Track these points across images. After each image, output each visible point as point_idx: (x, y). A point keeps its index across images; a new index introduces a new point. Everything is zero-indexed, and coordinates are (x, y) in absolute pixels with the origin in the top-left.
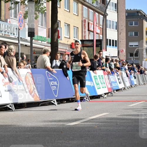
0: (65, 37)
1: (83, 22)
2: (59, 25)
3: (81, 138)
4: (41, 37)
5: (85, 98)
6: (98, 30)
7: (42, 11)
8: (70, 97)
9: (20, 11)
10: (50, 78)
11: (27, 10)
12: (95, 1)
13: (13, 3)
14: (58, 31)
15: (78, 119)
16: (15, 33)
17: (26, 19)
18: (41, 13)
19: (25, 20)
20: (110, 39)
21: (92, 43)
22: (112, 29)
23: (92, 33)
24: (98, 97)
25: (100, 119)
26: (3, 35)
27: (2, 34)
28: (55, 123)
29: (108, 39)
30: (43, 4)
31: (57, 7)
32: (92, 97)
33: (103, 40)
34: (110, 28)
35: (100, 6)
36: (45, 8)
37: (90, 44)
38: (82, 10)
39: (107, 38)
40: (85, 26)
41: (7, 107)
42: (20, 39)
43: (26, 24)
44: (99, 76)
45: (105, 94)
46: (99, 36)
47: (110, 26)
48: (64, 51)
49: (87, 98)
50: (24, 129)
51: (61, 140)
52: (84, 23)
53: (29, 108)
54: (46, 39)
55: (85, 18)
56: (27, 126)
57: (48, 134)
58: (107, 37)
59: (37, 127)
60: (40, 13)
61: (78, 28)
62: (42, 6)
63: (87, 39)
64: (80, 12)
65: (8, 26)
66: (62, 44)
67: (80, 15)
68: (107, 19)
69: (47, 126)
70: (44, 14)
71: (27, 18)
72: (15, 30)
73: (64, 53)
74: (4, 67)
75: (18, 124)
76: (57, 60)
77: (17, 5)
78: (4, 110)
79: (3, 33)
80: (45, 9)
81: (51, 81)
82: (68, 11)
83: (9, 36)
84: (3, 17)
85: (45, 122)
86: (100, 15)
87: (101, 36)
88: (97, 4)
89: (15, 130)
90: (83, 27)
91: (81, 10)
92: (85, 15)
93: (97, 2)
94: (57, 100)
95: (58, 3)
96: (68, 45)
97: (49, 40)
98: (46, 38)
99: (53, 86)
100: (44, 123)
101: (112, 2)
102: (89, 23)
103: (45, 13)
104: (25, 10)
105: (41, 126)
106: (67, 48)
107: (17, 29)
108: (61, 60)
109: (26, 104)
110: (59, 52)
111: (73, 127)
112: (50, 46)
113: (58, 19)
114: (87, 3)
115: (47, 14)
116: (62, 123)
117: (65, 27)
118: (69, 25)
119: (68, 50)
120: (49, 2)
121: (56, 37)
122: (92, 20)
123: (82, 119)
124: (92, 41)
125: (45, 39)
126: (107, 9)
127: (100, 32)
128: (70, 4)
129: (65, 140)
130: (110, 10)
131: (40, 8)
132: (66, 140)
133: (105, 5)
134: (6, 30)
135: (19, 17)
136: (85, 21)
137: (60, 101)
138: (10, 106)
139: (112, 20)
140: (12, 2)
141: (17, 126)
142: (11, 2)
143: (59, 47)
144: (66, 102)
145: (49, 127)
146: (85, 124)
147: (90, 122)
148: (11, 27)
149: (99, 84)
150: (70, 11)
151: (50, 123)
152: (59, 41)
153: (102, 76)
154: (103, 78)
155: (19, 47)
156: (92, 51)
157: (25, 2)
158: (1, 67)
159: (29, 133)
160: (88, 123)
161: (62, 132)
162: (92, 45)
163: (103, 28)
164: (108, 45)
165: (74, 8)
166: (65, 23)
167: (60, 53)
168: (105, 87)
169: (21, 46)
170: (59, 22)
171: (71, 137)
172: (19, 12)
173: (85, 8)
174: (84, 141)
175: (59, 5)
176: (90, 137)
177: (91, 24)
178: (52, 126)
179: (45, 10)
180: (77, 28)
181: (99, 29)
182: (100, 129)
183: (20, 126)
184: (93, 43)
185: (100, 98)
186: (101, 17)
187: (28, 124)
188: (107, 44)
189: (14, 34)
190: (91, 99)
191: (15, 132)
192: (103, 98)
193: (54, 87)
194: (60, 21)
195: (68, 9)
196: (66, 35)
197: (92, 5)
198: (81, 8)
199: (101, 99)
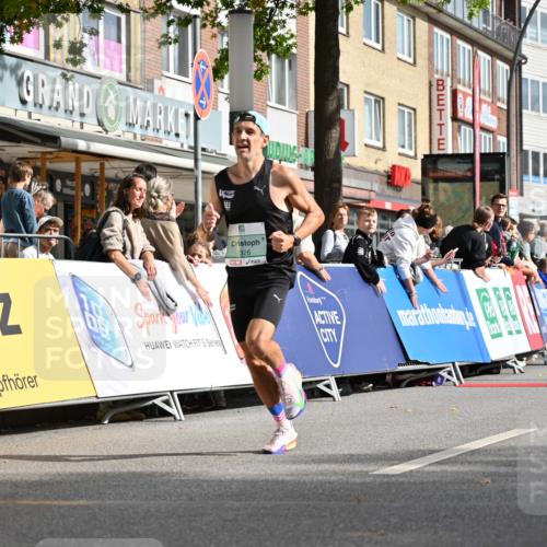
0: (366, 145)
1: (434, 88)
2: (343, 99)
3: (430, 524)
4: (278, 144)
5: (443, 373)
6: (490, 116)
7: (279, 50)
8: (388, 370)
9: (199, 51)
10: (311, 296)
11: (225, 46)
12: (476, 9)
13: (172, 21)
14: (342, 123)
15: (420, 451)
16: (182, 133)
17: (223, 78)
18: (278, 56)
19: (219, 81)
20: (536, 150)
21: (467, 167)
22: (542, 114)
23: (466, 130)
24: (494, 368)
25: (499, 450)
26: (139, 140)
27: (135, 135)
28: (334, 467)
29: (527, 152)
30: (284, 22)
31: (336, 33)
32: (471, 370)
33: (509, 155)
34: (535, 108)
35: (499, 28)
36: (292, 36)
37: (460, 169)
38: (431, 43)
39: (525, 147)
40: (441, 102)
41: (154, 405)
42: (200, 152)
43: (222, 97)
44: (496, 290)
45: (520, 357)
46: (495, 139)
47: (535, 100)
48: (364, 195)
49: (450, 373)
50: (216, 488)
51: (358, 530)
52: (438, 90)
53: (236, 410)
54: (296, 152)
55: (442, 74)
56: (228, 477)
57: (309, 506)
58: (524, 142)
59: (267, 481)
60: (273, 56)
61: (414, 110)
62: (280, 32)
63: (450, 151)
64: (422, 51)
65: (154, 106)
66: (355, 169)
67: (422, 61)
68: (524, 76)
69: (304, 478)
70: (287, 61)
71: (226, 77)
72: (182, 120)
73: (364, 204)
74: (140, 258)
75: (198, 470)
76: (337, 232)
77: (190, 27)
78: (143, 415)
79: (137, 129)
80: (290, 42)
81: (315, 307)
82: (379, 47)
83: (161, 142)
84: (139, 72)
85: (294, 463)
86: (499, 63)
87: (502, 139)
88: (486, 21)
89: (186, 490)
90: (435, 107)
91: (426, 43)
92: (442, 63)
93: (486, 12)
94: (340, 381)
95: (342, 18)
96: (376, 173)
97: (309, 156)
98: (295, 148)
99: (325, 326)
100: (294, 468)
101: (542, 14)
102: (454, 93)
103: (293, 54)
104: (219, 48)
105: (281, 478)
106: (376, 187)
107: (187, 115)
108: (352, 231)
109: (222, 395)
110: (345, 201)
111: (401, 480)
112: (313, 178)
113: (342, 78)
114: (450, 16)
115: (299, 61)
116: (357, 467)
117: (367, 108)
118: (383, 99)
119: (377, 194)
120: (305, 14)
121: (333, 146)
122: (467, 79)
123: (432, 452)
124: (469, 157)
125: (292, 154)
126: (524, 40)
127: (499, 127)
128: (383, 22)
129: (370, 530)
130: (535, 43)
131: (274, 39)
132: (373, 529)
133: (515, 24)
134: (150, 119)
135: (197, 73)
136: (441, 83)
137: (351, 385)
138: (167, 402)
139: (541, 80)
140: (172, 17)
141: (191, 476)
142: (165, 16)
143: (345, 181)
144: (374, 389)
145: (312, 483)
146: (446, 472)
147: (462, 463)
148: (166, 108)
149: (496, 318)
150: (383, 49)
151: (314, 468)
152: (346, 160)
153: (506, 290)
154: (509, 298)
155: (196, 184)
156: (468, 196)
157: (219, 15)
158: (133, 257)
159: (237, 504)
160: (456, 468)
161: (359, 501)
162: (469, 174)
163: (508, 111)
164: (527, 173)
165: (399, 38)
166: (366, 92)
167: (350, 205)
168: (518, 332)
169: (203, 178)
170: (342, 90)
171: (394, 520)
172: (195, 52)
173: (442, 37)
174: (441, 533)
175: (342, 26)
176: (463, 519)
177: (465, 95)
178: (320, 478)
179: (291, 46)
180: (412, 112)
181: (493, 113)
182: (503, 491)
183: (201, 478)
184: (470, 166)
185: (498, 373)
186: (503, 67)
187: (231, 471)
188: (524, 171)
189: (177, 135)
190: (464, 377)
191: (184, 497)
192: (511, 371)
193: (329, 330)
194: (348, 86)
195: (378, 42)
196: (371, 138)
197: (466, 25)
198: (425, 37)
199: (504, 377)
